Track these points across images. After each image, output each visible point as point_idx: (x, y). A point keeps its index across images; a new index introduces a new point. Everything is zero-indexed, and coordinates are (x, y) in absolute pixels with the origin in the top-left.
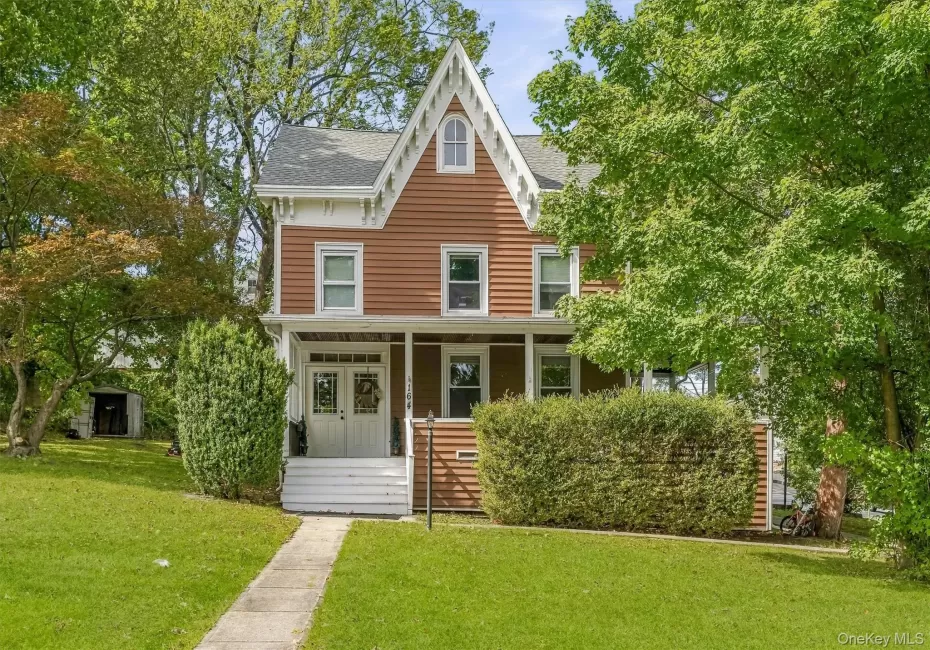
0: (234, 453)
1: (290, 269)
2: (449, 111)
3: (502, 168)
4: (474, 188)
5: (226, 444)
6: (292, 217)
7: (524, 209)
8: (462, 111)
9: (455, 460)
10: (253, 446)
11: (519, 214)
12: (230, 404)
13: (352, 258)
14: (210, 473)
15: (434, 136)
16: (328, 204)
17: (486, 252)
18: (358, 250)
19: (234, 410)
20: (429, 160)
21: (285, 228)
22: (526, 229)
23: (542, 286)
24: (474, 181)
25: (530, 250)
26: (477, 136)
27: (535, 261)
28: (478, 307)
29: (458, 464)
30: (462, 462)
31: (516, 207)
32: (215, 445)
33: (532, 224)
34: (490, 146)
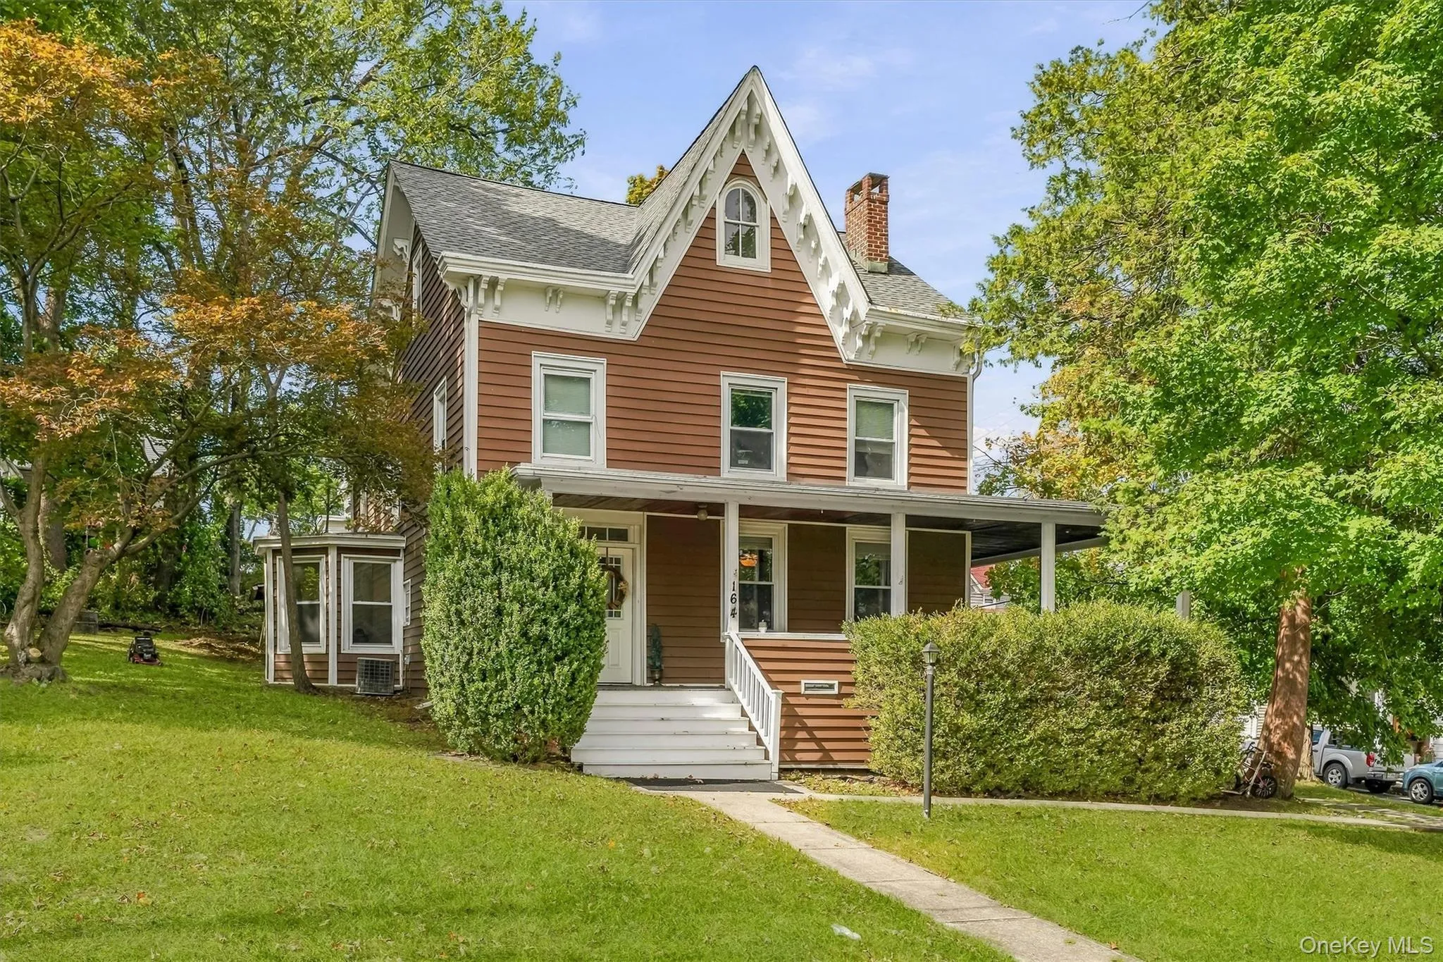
0: (546, 691)
1: (492, 390)
2: (734, 174)
3: (809, 268)
4: (770, 294)
5: (533, 676)
6: (497, 309)
7: (839, 331)
8: (752, 177)
9: (798, 695)
10: (574, 679)
11: (830, 338)
12: (539, 611)
13: (587, 380)
14: (500, 723)
15: (714, 208)
16: (553, 294)
17: (783, 388)
18: (597, 370)
19: (545, 622)
20: (707, 244)
21: (485, 326)
22: (839, 360)
23: (857, 443)
24: (769, 284)
25: (844, 390)
26: (773, 218)
27: (850, 405)
28: (769, 467)
29: (803, 701)
30: (808, 696)
31: (826, 327)
32: (513, 679)
33: (848, 355)
34: (792, 235)
